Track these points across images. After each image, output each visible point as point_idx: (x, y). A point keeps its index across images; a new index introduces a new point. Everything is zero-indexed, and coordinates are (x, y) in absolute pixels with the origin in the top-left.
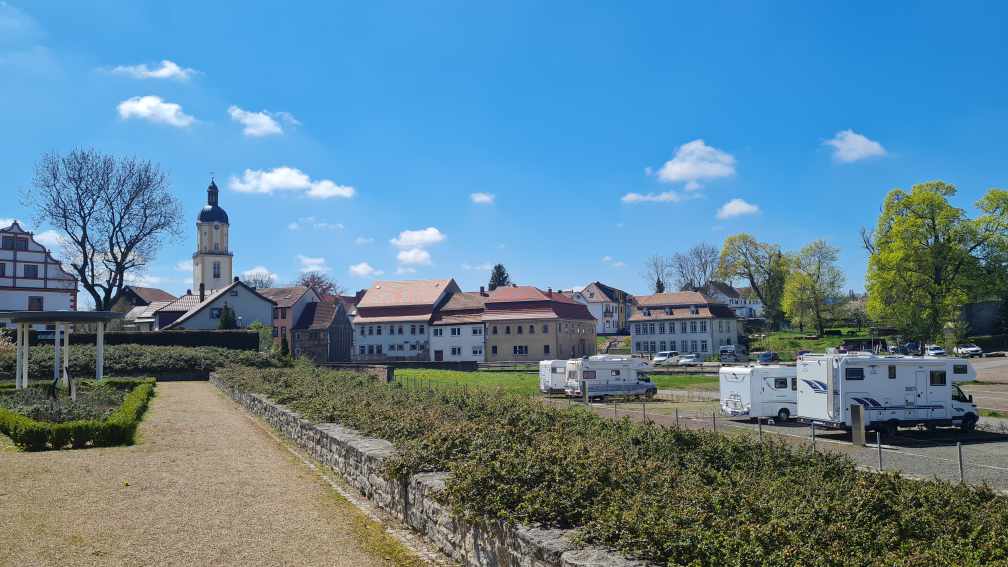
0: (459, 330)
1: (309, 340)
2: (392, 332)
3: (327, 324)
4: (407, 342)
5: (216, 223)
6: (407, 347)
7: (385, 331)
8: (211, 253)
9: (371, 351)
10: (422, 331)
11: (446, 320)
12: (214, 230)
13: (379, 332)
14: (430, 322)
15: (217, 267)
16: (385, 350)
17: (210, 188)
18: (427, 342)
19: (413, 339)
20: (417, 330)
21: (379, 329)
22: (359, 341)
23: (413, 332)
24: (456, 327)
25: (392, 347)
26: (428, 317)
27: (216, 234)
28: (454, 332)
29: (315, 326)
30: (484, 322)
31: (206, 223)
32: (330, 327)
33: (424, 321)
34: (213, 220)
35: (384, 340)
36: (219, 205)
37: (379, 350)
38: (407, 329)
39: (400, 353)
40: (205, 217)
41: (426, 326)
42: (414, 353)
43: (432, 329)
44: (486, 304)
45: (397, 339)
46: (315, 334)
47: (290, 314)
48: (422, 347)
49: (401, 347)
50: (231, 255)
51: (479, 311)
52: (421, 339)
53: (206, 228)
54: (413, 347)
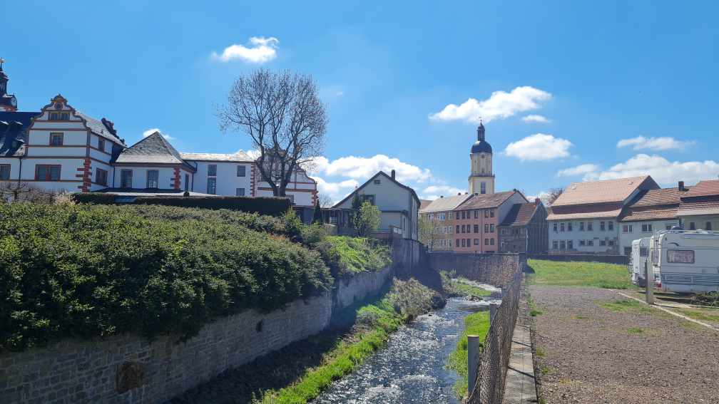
0: (650, 226)
1: (512, 235)
2: (582, 228)
3: (526, 222)
4: (596, 238)
5: (483, 153)
6: (596, 243)
7: (576, 227)
8: (480, 176)
9: (563, 246)
10: (611, 228)
11: (635, 216)
12: (481, 159)
13: (570, 229)
14: (619, 219)
15: (483, 185)
16: (576, 246)
17: (479, 128)
18: (616, 239)
19: (603, 235)
20: (607, 227)
21: (569, 225)
22: (553, 236)
23: (602, 228)
24: (648, 223)
25: (582, 243)
26: (617, 213)
27: (483, 161)
28: (644, 229)
29: (516, 223)
30: (679, 218)
31: (476, 154)
32: (529, 224)
33: (614, 218)
34: (480, 152)
35: (575, 236)
36: (486, 140)
37: (571, 246)
38: (596, 226)
39: (589, 249)
40: (476, 150)
41: (615, 223)
42: (604, 249)
43: (621, 225)
44: (682, 198)
45: (588, 236)
46: (516, 231)
47: (496, 212)
48: (611, 243)
49: (590, 243)
50: (494, 176)
51: (674, 206)
52: (610, 235)
53: (476, 157)
54: (603, 243)
